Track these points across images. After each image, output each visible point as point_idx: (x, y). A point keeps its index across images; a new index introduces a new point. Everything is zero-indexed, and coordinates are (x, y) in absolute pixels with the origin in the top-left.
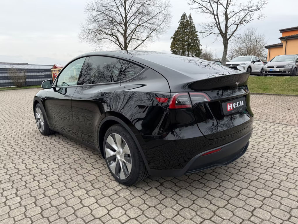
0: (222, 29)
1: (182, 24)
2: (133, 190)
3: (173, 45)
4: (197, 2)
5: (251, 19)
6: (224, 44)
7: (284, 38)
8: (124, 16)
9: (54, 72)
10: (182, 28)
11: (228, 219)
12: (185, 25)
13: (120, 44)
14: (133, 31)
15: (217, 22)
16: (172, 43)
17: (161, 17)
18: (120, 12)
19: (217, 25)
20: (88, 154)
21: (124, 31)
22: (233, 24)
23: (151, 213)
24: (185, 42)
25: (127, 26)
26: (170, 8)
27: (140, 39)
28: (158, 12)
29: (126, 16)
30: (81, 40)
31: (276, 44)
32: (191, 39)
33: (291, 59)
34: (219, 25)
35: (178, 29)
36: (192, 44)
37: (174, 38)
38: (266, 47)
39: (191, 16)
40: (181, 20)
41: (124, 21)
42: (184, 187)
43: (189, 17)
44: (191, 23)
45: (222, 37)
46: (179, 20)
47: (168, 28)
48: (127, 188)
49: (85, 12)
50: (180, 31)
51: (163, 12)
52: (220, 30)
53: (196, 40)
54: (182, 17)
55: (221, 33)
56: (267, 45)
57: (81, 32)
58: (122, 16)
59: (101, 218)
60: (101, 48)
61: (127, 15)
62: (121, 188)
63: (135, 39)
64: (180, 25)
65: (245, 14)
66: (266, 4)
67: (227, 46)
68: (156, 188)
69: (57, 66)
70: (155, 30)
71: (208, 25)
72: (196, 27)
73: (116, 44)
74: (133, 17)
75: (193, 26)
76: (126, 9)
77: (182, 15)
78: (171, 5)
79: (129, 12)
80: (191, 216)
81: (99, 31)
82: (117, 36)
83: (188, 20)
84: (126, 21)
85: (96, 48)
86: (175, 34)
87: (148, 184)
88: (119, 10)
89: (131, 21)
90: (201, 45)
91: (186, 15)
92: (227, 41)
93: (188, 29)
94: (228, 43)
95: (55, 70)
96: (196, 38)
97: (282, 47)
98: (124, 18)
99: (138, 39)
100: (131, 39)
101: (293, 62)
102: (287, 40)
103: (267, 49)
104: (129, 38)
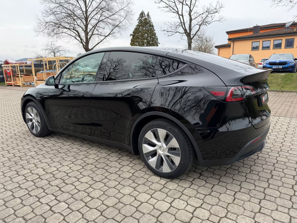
0: (187, 29)
1: (140, 21)
2: (179, 182)
3: (133, 42)
4: (164, 2)
5: (212, 21)
6: (189, 42)
7: (232, 39)
8: (84, 10)
9: (5, 68)
10: (141, 26)
11: (278, 196)
12: (144, 23)
13: (81, 39)
14: (95, 27)
15: (182, 21)
16: (132, 40)
17: (124, 13)
18: (80, 5)
19: (182, 24)
20: (105, 152)
21: (85, 26)
22: (197, 24)
23: (210, 200)
24: (144, 40)
25: (88, 21)
26: (133, 5)
27: (102, 35)
28: (121, 9)
29: (87, 11)
30: (36, 34)
31: (224, 44)
32: (150, 37)
33: (244, 58)
34: (184, 24)
35: (137, 26)
36: (151, 43)
37: (133, 36)
38: (216, 47)
39: (149, 15)
40: (140, 17)
41: (85, 15)
42: (222, 175)
43: (147, 15)
44: (150, 21)
45: (187, 37)
46: (138, 18)
47: (130, 25)
48: (171, 181)
49: (41, 3)
50: (139, 29)
51: (125, 9)
52: (185, 30)
53: (154, 38)
54: (140, 15)
55: (185, 33)
56: (216, 45)
57: (37, 25)
58: (82, 10)
59: (168, 211)
60: (53, 43)
61: (87, 9)
62: (166, 182)
63: (97, 34)
64: (139, 22)
65: (206, 16)
66: (223, 7)
67: (191, 45)
68: (199, 178)
69: (10, 61)
70: (117, 26)
71: (173, 24)
72: (154, 26)
73: (76, 39)
74: (95, 12)
75: (151, 24)
76: (87, 3)
77: (141, 13)
78: (133, 3)
79: (89, 7)
80: (247, 198)
81: (58, 25)
82: (78, 31)
83: (146, 18)
84: (86, 15)
85: (48, 43)
86: (134, 32)
87: (188, 175)
88: (79, 4)
89: (93, 16)
90: (160, 44)
91: (144, 13)
92: (191, 40)
93: (147, 27)
94: (191, 42)
95: (6, 66)
96: (155, 36)
97: (230, 47)
98: (84, 12)
99: (101, 35)
100: (92, 35)
101: (247, 61)
102: (235, 41)
103: (217, 49)
104: (90, 34)
